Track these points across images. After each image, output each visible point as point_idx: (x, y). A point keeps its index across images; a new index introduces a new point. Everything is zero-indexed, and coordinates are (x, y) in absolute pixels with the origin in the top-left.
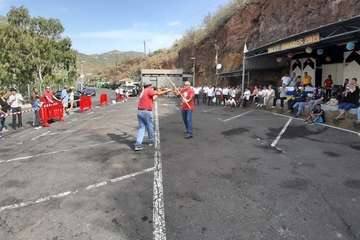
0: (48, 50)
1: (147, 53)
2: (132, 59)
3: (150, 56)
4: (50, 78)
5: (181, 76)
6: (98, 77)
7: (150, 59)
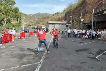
0: (9, 12)
1: (52, 14)
2: (45, 17)
3: (53, 15)
4: (9, 24)
5: (65, 24)
6: (31, 24)
7: (53, 17)
